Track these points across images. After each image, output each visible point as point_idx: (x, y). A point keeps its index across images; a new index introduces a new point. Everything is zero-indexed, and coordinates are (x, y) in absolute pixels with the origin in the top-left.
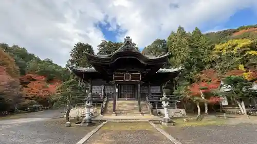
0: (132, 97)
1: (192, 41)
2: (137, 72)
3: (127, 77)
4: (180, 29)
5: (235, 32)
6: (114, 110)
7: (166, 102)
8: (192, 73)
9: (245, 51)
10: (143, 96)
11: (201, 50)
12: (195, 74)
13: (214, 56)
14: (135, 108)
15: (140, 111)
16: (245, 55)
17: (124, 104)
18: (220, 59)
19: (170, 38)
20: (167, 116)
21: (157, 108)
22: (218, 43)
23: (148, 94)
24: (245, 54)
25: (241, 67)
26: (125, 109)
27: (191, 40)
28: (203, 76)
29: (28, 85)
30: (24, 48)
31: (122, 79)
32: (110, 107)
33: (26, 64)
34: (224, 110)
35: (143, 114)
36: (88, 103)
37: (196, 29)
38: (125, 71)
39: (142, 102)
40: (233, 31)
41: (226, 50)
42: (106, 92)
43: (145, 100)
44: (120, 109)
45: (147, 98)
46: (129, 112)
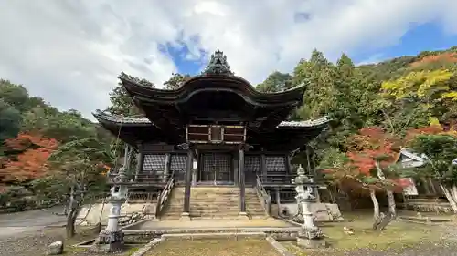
0: (227, 178)
1: (338, 75)
2: (238, 123)
3: (216, 134)
4: (316, 54)
5: (413, 60)
6: (187, 208)
7: (306, 189)
8: (342, 133)
9: (440, 92)
10: (250, 178)
11: (356, 92)
12: (347, 136)
13: (381, 102)
14: (232, 204)
15: (243, 209)
16: (439, 100)
17: (209, 193)
18: (392, 107)
19: (298, 71)
20: (308, 224)
21: (278, 200)
22: (387, 79)
23: (260, 173)
24: (439, 97)
25: (434, 121)
26: (211, 206)
27: (336, 75)
28: (363, 139)
29: (19, 157)
30: (21, 86)
31: (206, 138)
32: (179, 200)
33: (22, 116)
34: (411, 204)
35: (249, 215)
36: (116, 191)
37: (344, 57)
38: (213, 123)
39: (247, 190)
40: (410, 59)
41: (404, 91)
42: (173, 168)
43: (254, 185)
44: (201, 204)
45: (258, 180)
46: (219, 211)
